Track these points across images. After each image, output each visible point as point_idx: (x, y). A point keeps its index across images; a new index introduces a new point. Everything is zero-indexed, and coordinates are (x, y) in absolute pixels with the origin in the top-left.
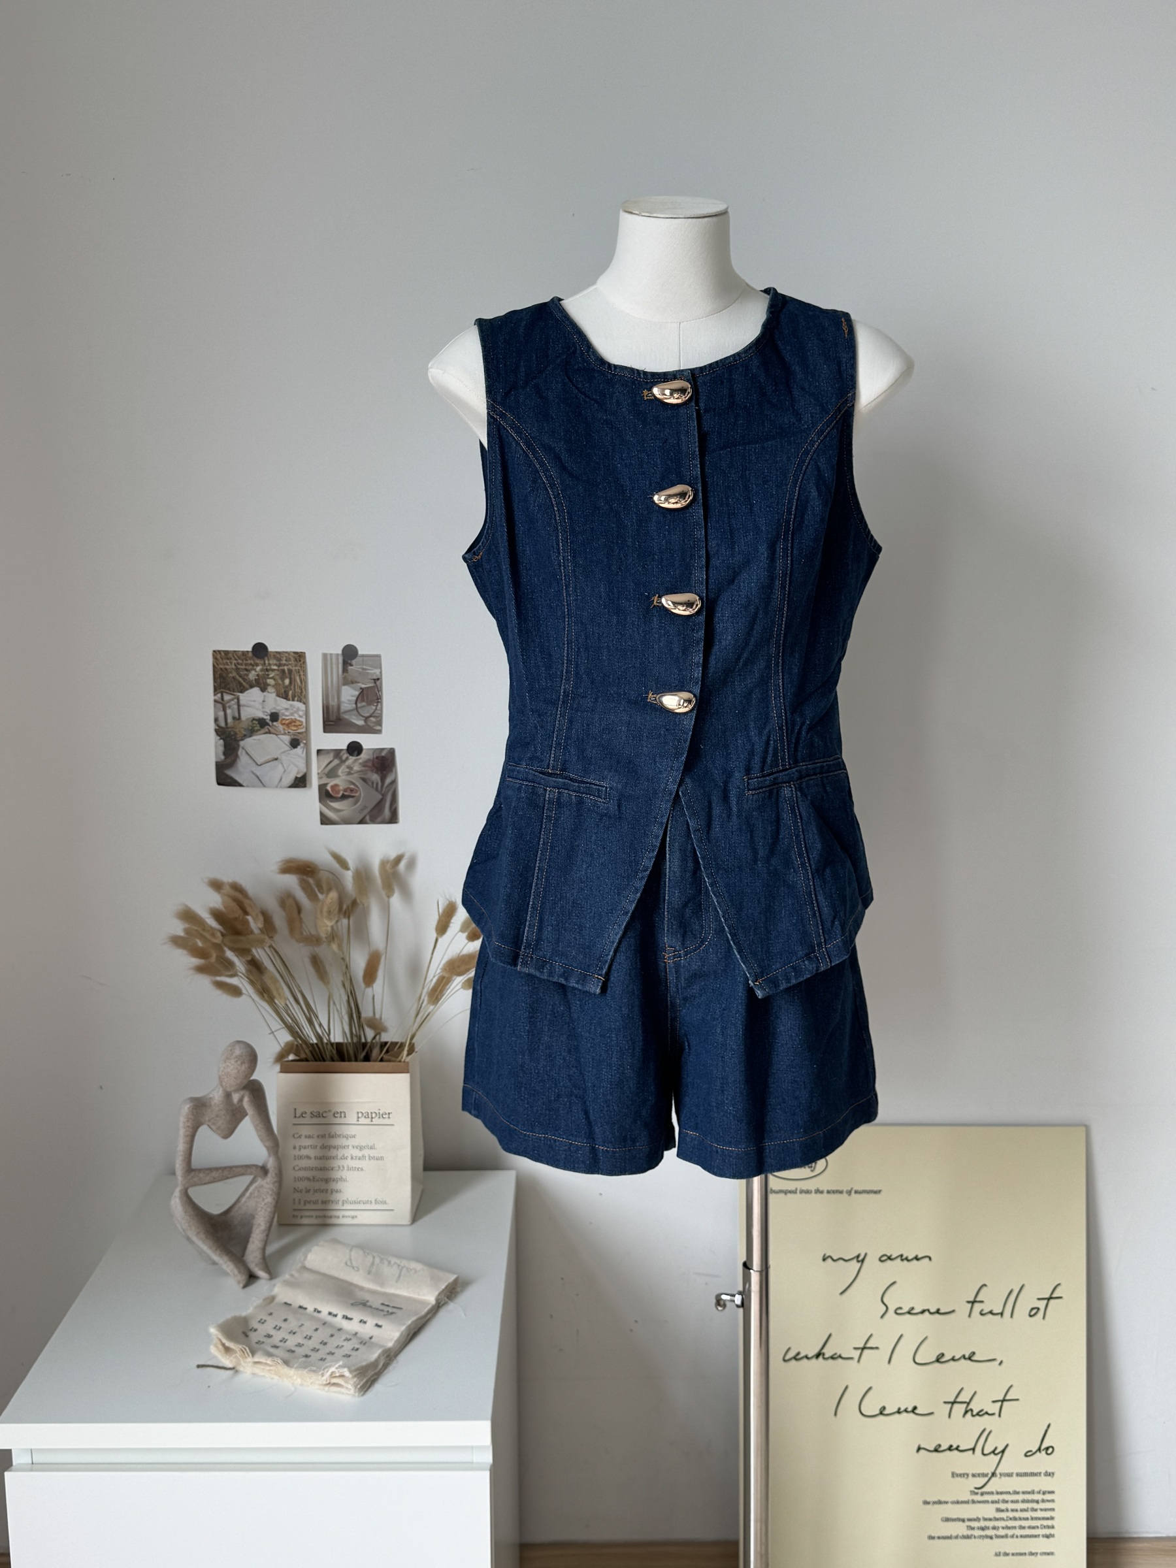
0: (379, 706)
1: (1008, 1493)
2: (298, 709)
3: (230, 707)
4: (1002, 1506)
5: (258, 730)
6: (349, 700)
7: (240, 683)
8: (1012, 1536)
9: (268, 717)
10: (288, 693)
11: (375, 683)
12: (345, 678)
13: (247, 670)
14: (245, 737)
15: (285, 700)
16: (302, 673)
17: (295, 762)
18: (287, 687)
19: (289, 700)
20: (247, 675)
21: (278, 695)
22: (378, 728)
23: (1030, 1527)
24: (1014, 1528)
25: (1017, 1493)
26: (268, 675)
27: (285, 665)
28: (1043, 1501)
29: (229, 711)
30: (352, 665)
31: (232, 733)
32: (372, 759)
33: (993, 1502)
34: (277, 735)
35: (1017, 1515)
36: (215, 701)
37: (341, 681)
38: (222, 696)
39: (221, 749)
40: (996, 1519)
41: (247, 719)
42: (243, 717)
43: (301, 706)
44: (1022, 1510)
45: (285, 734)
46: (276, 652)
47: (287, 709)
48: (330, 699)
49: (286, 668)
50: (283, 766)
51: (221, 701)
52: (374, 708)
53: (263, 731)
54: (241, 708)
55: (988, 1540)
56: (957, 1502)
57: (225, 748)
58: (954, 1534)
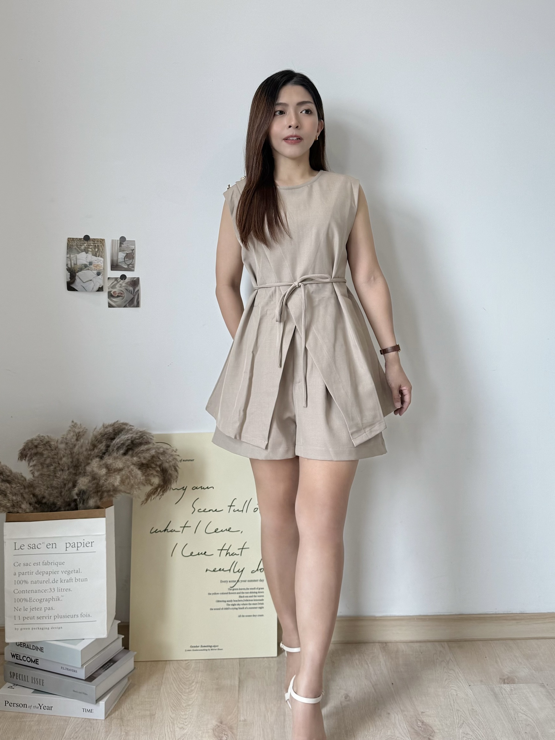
0: (134, 260)
1: (244, 589)
2: (101, 260)
3: (73, 260)
4: (242, 595)
5: (84, 269)
6: (122, 258)
7: (78, 250)
8: (246, 608)
9: (88, 264)
10: (97, 255)
11: (132, 251)
12: (120, 249)
13: (80, 245)
14: (79, 271)
15: (95, 257)
16: (103, 246)
17: (99, 282)
18: (96, 252)
19: (97, 257)
20: (81, 247)
21: (92, 255)
22: (133, 269)
23: (253, 604)
24: (247, 604)
25: (248, 589)
26: (89, 247)
27: (96, 243)
28: (260, 593)
29: (72, 261)
30: (123, 244)
31: (73, 270)
32: (130, 281)
33: (238, 593)
34: (91, 271)
35: (249, 599)
36: (67, 257)
37: (119, 250)
39: (69, 276)
40: (239, 601)
41: (80, 264)
42: (78, 264)
43: (102, 259)
44: (251, 597)
45: (95, 270)
46: (93, 239)
47: (96, 260)
48: (114, 257)
49: (96, 245)
50: (94, 283)
51: (69, 257)
52: (131, 261)
53: (86, 269)
54: (77, 260)
55: (235, 610)
56: (223, 594)
57: (70, 275)
58: (221, 608)
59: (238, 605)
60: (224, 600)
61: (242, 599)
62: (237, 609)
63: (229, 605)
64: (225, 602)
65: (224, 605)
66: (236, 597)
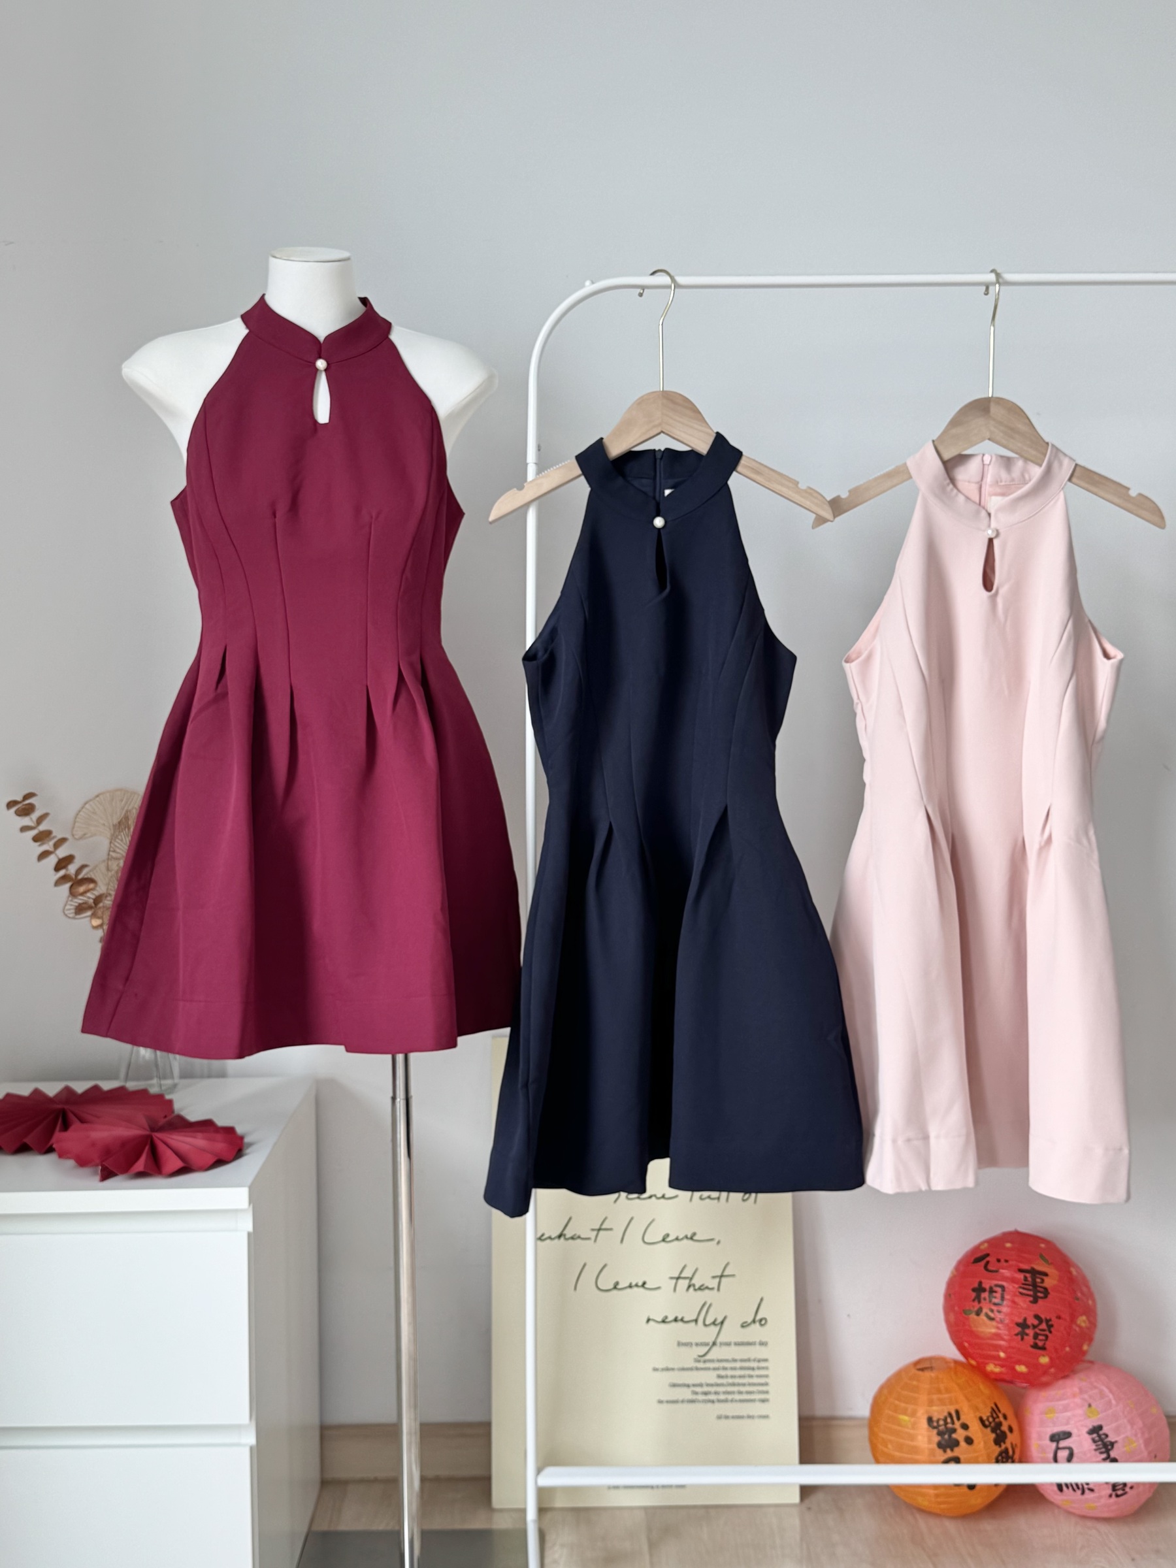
1: (727, 1361)
4: (723, 1373)
23: (747, 1393)
24: (733, 1393)
25: (735, 1360)
28: (759, 1368)
33: (715, 1369)
35: (737, 1381)
40: (718, 1385)
44: (740, 1377)
55: (710, 1405)
56: (683, 1369)
58: (681, 1399)
59: (716, 1393)
60: (687, 1382)
61: (724, 1381)
62: (713, 1402)
63: (696, 1393)
64: (688, 1386)
65: (686, 1394)
66: (710, 1377)
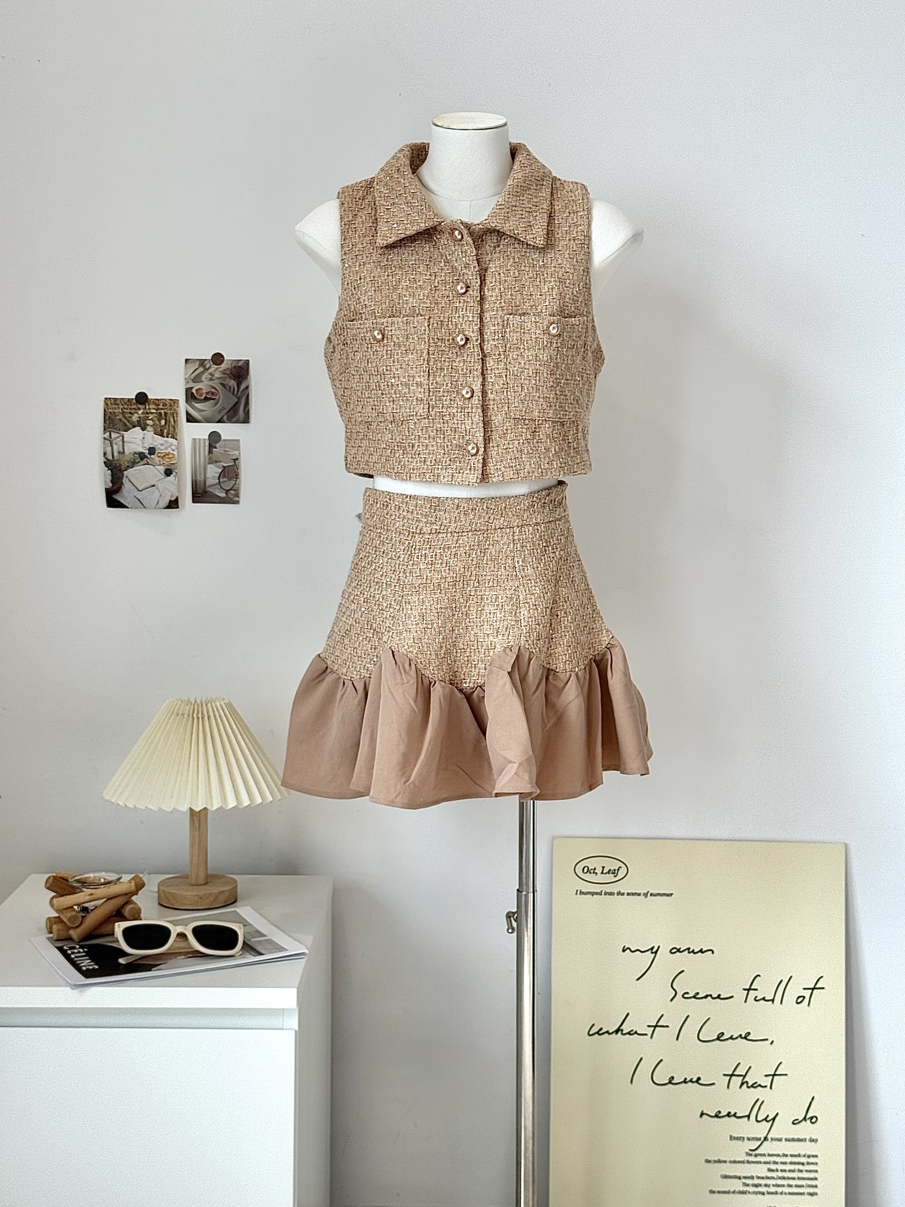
1: (778, 1155)
2: (172, 444)
3: (116, 443)
4: (773, 1167)
5: (138, 462)
7: (125, 423)
8: (782, 1193)
9: (147, 451)
10: (163, 432)
13: (130, 413)
14: (129, 467)
15: (161, 437)
16: (175, 415)
18: (162, 426)
19: (164, 437)
20: (131, 417)
21: (155, 433)
23: (796, 1186)
24: (783, 1186)
25: (785, 1155)
26: (148, 417)
27: (162, 409)
28: (808, 1163)
29: (115, 447)
31: (118, 465)
33: (765, 1163)
34: (154, 466)
35: (786, 1175)
36: (105, 438)
38: (110, 434)
39: (109, 478)
40: (768, 1178)
41: (130, 453)
42: (127, 452)
43: (175, 443)
44: (790, 1171)
45: (160, 465)
46: (156, 399)
47: (162, 445)
49: (162, 411)
50: (159, 491)
51: (109, 438)
53: (142, 463)
54: (125, 444)
55: (760, 1196)
56: (735, 1162)
57: (112, 477)
58: (732, 1190)
59: (766, 1185)
60: (738, 1174)
61: (774, 1174)
62: (763, 1194)
63: (748, 1185)
64: (740, 1178)
65: (737, 1185)
66: (762, 1170)
